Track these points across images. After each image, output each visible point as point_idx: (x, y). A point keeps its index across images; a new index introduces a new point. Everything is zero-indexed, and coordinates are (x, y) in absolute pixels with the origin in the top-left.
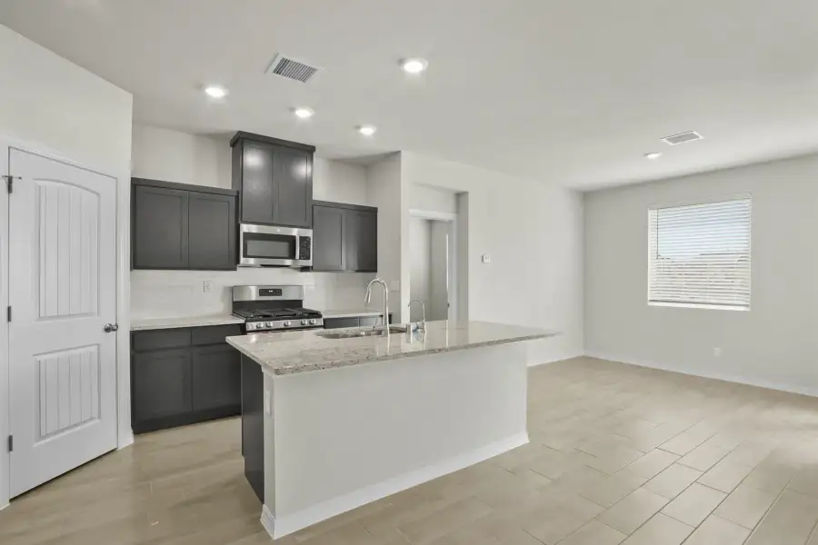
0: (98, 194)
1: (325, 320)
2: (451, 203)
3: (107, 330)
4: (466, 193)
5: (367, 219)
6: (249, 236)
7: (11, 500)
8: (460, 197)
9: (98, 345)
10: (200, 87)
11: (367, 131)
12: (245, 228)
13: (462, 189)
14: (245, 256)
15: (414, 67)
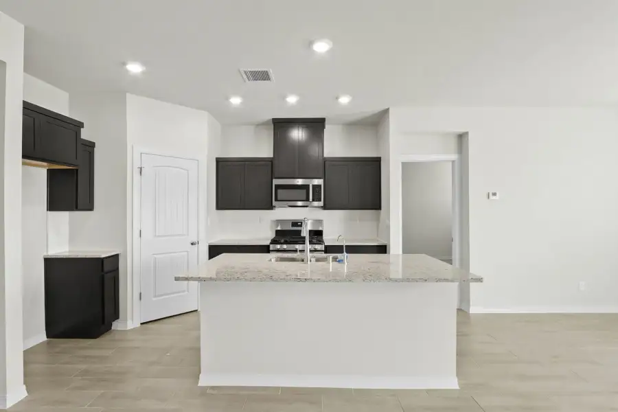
0: (188, 170)
1: (326, 247)
2: (453, 144)
3: (192, 244)
4: (467, 133)
5: (373, 167)
6: (278, 187)
7: (141, 324)
8: (462, 138)
9: (187, 252)
10: (227, 99)
11: (344, 100)
12: (276, 182)
13: (462, 130)
14: (276, 200)
15: (321, 47)
